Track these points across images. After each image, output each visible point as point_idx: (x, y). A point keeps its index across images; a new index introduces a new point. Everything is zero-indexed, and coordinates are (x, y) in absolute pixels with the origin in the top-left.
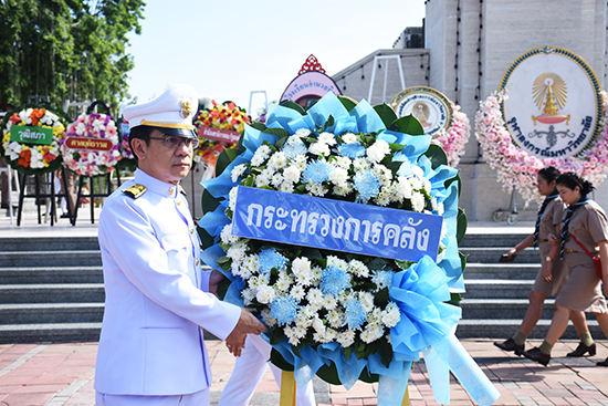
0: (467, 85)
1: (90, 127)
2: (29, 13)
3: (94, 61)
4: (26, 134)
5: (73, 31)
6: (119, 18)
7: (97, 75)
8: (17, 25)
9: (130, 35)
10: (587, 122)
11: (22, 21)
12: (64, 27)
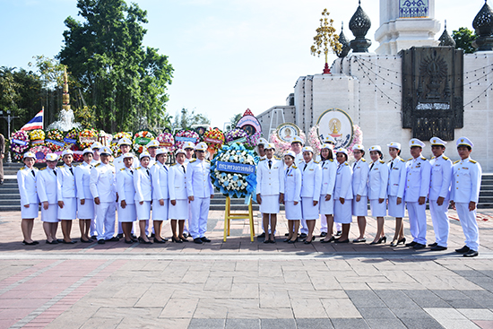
0: (307, 121)
1: (164, 138)
2: (120, 77)
3: (150, 98)
4: (141, 141)
5: (140, 84)
6: (162, 77)
7: (151, 105)
8: (115, 83)
9: (166, 84)
10: (348, 137)
11: (117, 80)
12: (136, 82)
